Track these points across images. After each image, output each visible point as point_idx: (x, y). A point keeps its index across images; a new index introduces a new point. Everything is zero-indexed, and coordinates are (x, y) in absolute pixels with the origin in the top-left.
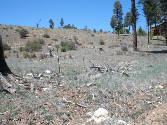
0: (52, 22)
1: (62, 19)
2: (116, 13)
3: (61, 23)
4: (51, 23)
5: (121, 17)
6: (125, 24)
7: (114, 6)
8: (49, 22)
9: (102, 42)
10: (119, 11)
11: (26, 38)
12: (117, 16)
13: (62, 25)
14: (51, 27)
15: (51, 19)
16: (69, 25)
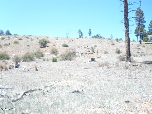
0: (81, 32)
1: (90, 30)
2: (138, 21)
3: (89, 33)
4: (80, 34)
5: (143, 24)
6: (150, 32)
7: (135, 14)
8: (78, 33)
9: (118, 50)
10: (141, 19)
11: (45, 48)
12: (139, 23)
13: (90, 35)
14: (80, 37)
15: (80, 30)
16: (98, 35)
